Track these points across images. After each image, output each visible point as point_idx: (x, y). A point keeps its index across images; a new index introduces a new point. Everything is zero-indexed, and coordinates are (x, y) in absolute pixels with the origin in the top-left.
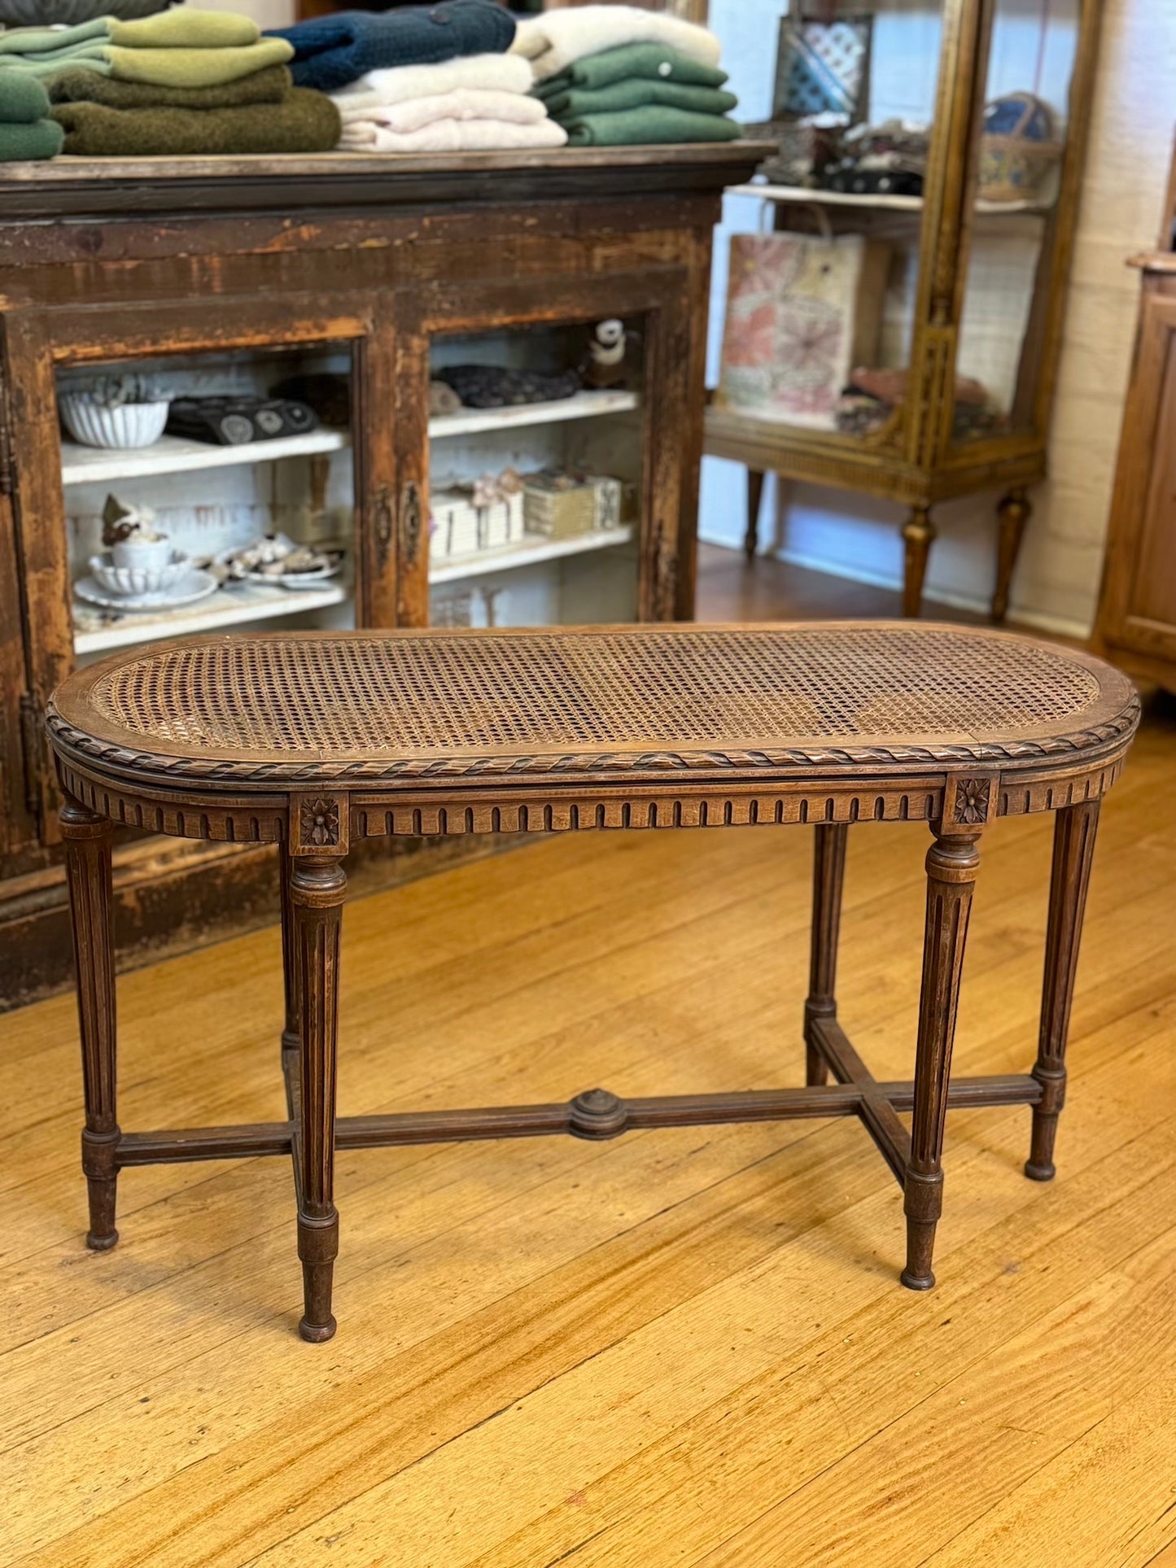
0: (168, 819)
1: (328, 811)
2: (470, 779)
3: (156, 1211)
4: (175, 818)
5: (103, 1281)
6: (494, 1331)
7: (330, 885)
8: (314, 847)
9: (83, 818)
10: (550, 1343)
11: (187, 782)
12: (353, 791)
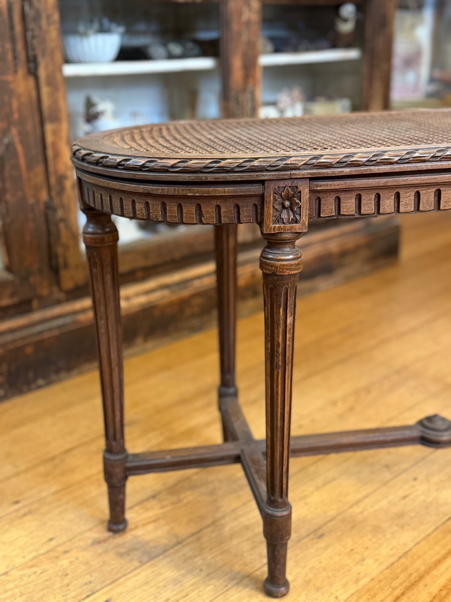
0: (170, 210)
1: (293, 196)
2: (402, 166)
3: (149, 504)
4: (176, 208)
5: (121, 555)
6: (401, 584)
7: (291, 257)
8: (282, 225)
9: (99, 231)
10: (444, 593)
11: (186, 177)
12: (313, 179)
